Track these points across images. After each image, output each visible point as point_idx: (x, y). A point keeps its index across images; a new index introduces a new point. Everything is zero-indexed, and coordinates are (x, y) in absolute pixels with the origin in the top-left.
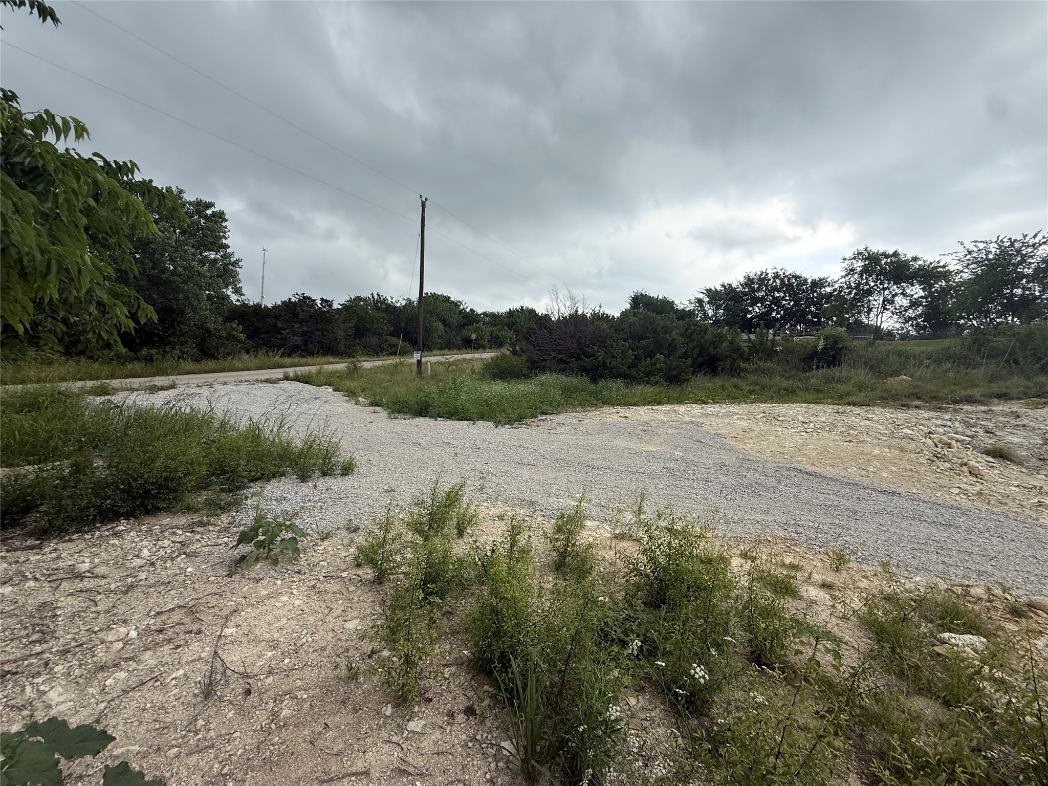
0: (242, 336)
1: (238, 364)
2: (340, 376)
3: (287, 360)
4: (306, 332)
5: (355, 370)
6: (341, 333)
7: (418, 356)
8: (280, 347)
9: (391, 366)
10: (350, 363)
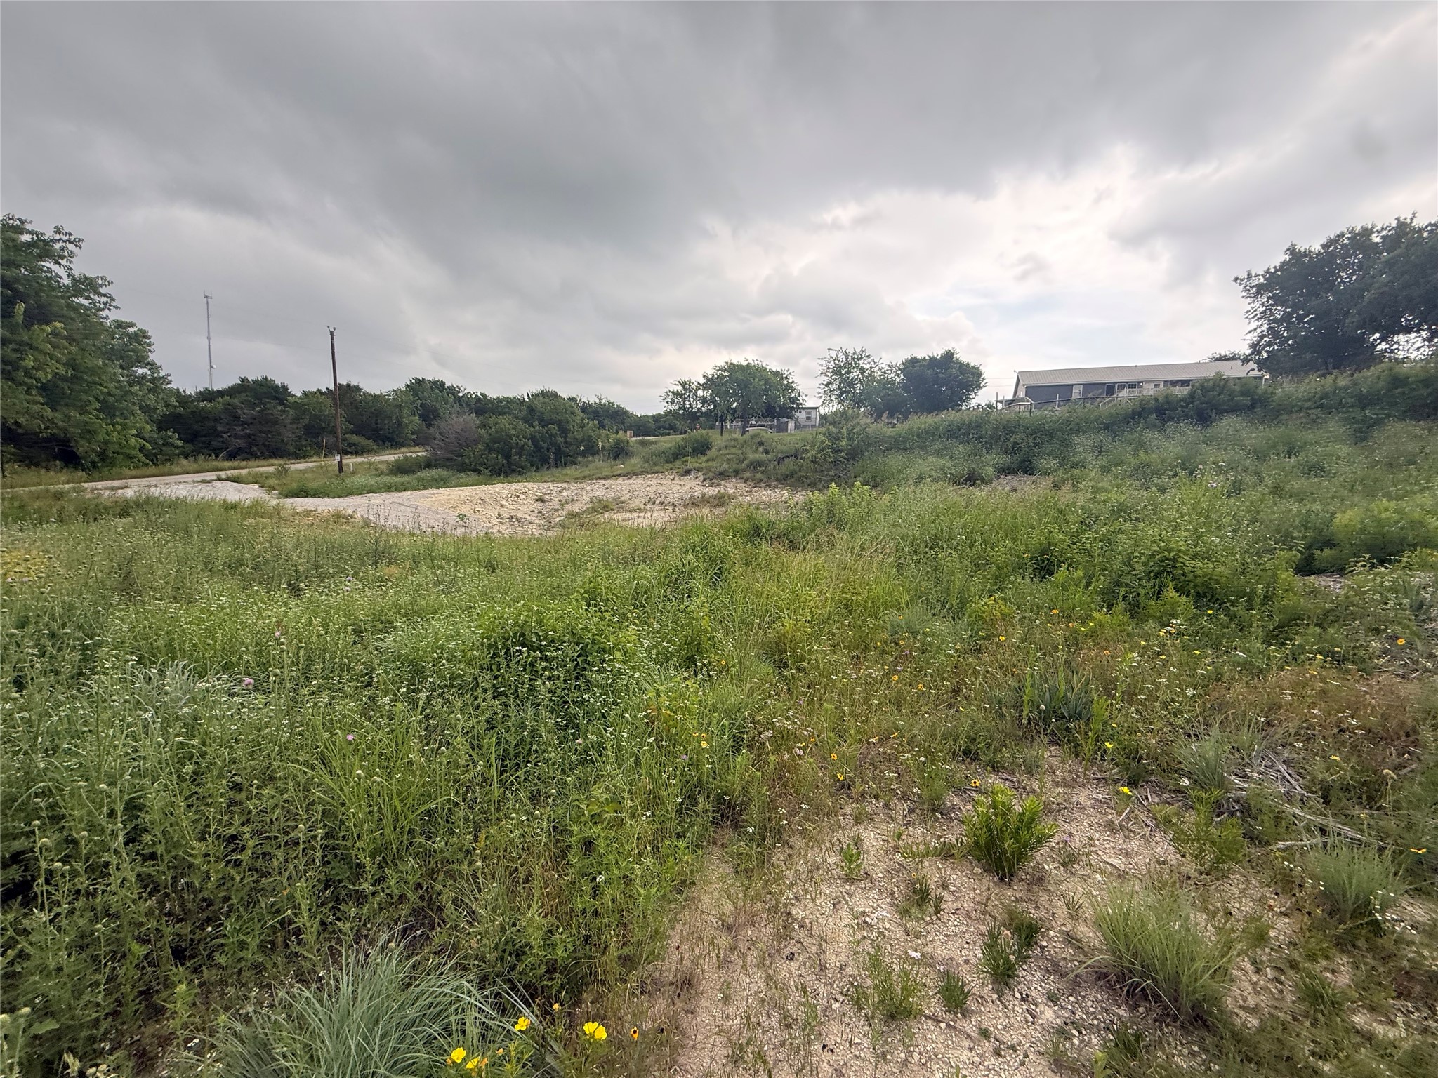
3: (227, 464)
4: (249, 436)
5: (283, 472)
6: (288, 434)
7: (337, 458)
8: (221, 450)
9: (317, 467)
10: (280, 465)
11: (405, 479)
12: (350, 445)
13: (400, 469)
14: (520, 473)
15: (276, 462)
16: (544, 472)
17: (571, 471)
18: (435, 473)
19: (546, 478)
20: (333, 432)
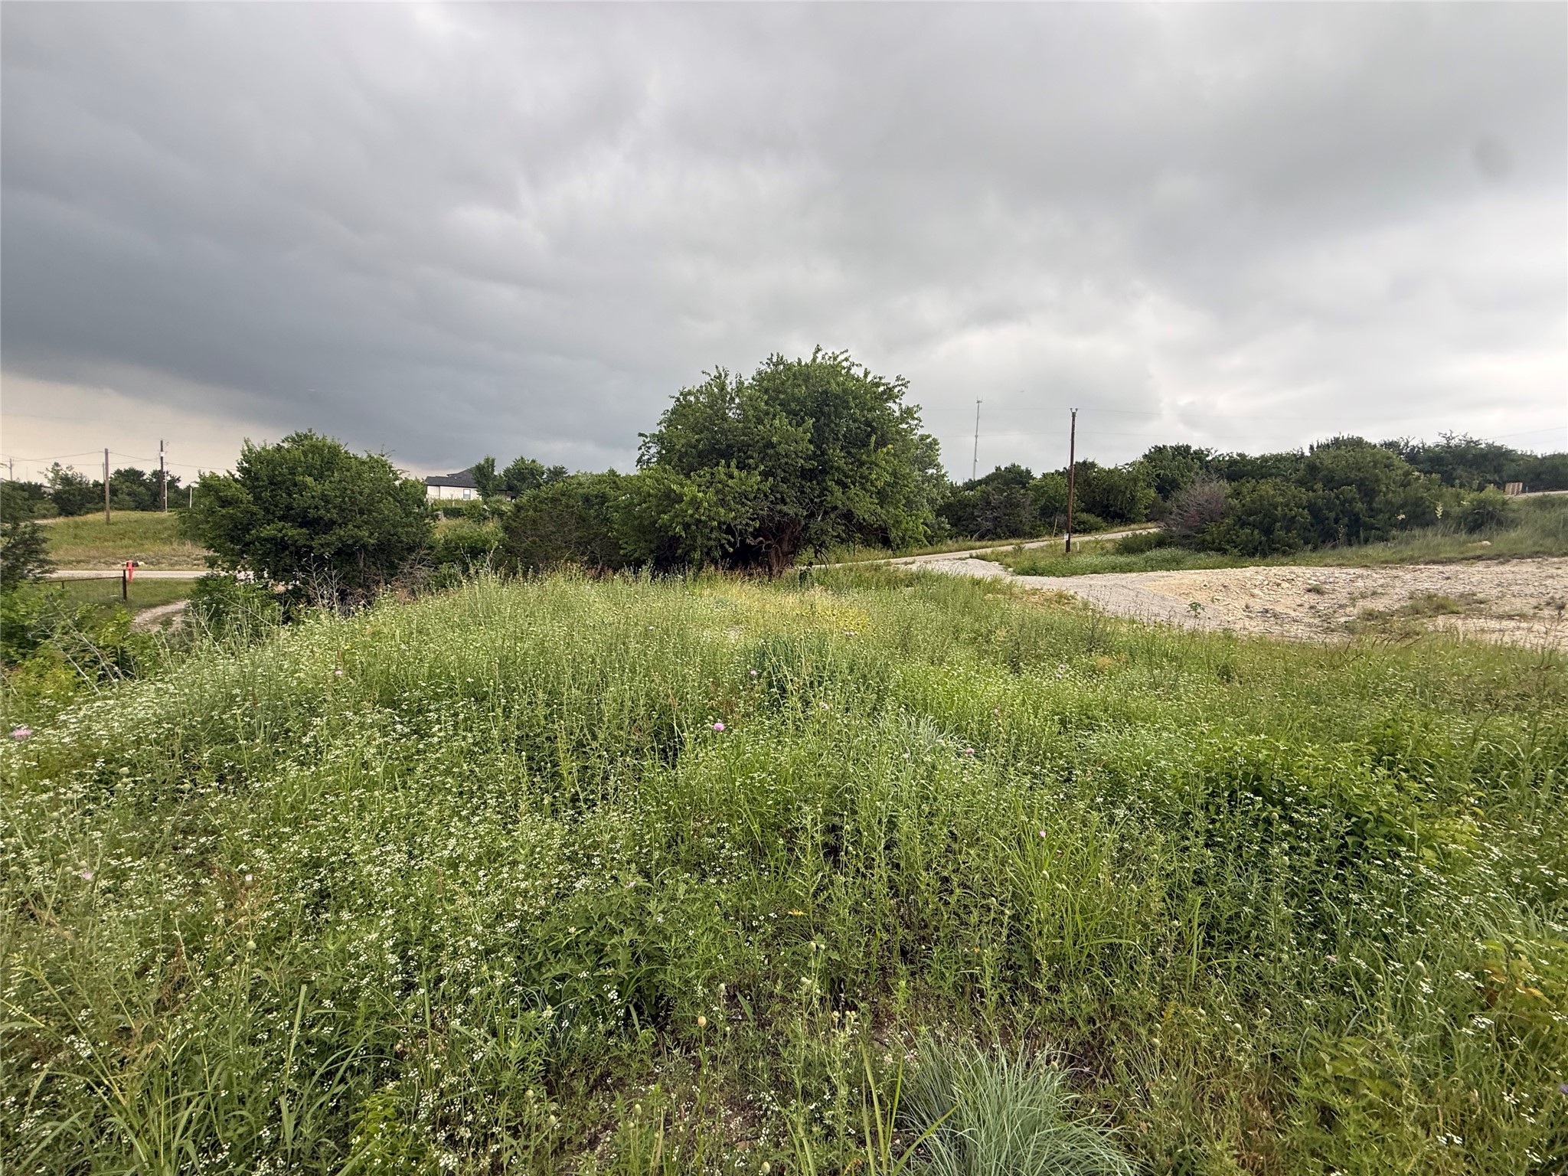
0: (948, 527)
1: (945, 548)
2: (1006, 555)
3: (978, 544)
4: (996, 518)
5: (1019, 550)
6: (1026, 515)
7: (1066, 537)
8: (975, 532)
9: (1047, 546)
10: (1017, 544)
11: (1132, 559)
12: (1079, 523)
13: (1127, 548)
14: (1284, 553)
15: (1014, 542)
16: (1327, 552)
17: (1375, 550)
18: (1166, 552)
19: (1328, 561)
20: (1065, 511)
